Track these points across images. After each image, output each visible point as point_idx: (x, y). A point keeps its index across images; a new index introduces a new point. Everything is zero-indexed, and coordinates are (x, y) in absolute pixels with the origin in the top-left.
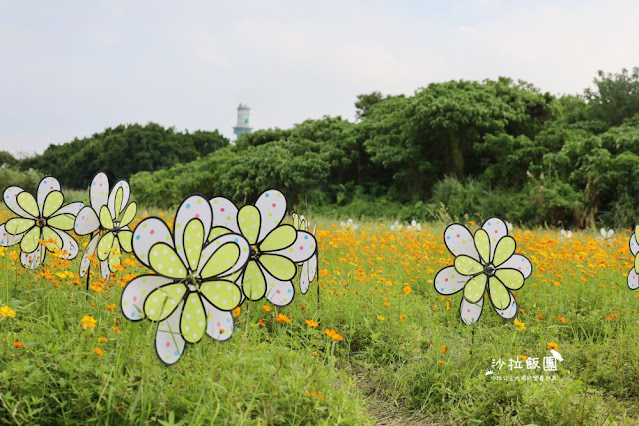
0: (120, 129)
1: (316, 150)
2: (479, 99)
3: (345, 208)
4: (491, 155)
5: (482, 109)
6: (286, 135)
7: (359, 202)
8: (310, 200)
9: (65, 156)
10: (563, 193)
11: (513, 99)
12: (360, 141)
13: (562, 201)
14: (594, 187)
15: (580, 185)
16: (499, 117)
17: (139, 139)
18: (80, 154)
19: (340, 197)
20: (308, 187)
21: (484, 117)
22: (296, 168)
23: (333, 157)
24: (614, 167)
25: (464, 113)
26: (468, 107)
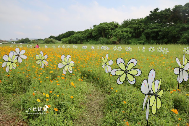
0: (68, 32)
1: (86, 34)
2: (106, 25)
3: (89, 42)
4: (108, 34)
5: (106, 26)
6: (82, 32)
7: (91, 41)
8: (84, 41)
9: (61, 36)
10: (115, 39)
11: (112, 25)
12: (91, 32)
13: (114, 40)
14: (119, 38)
15: (117, 37)
16: (109, 28)
17: (70, 33)
18: (63, 36)
19: (88, 41)
20: (84, 40)
21: (107, 28)
22: (82, 37)
23: (88, 35)
24: (122, 35)
25: (104, 27)
26: (104, 26)
